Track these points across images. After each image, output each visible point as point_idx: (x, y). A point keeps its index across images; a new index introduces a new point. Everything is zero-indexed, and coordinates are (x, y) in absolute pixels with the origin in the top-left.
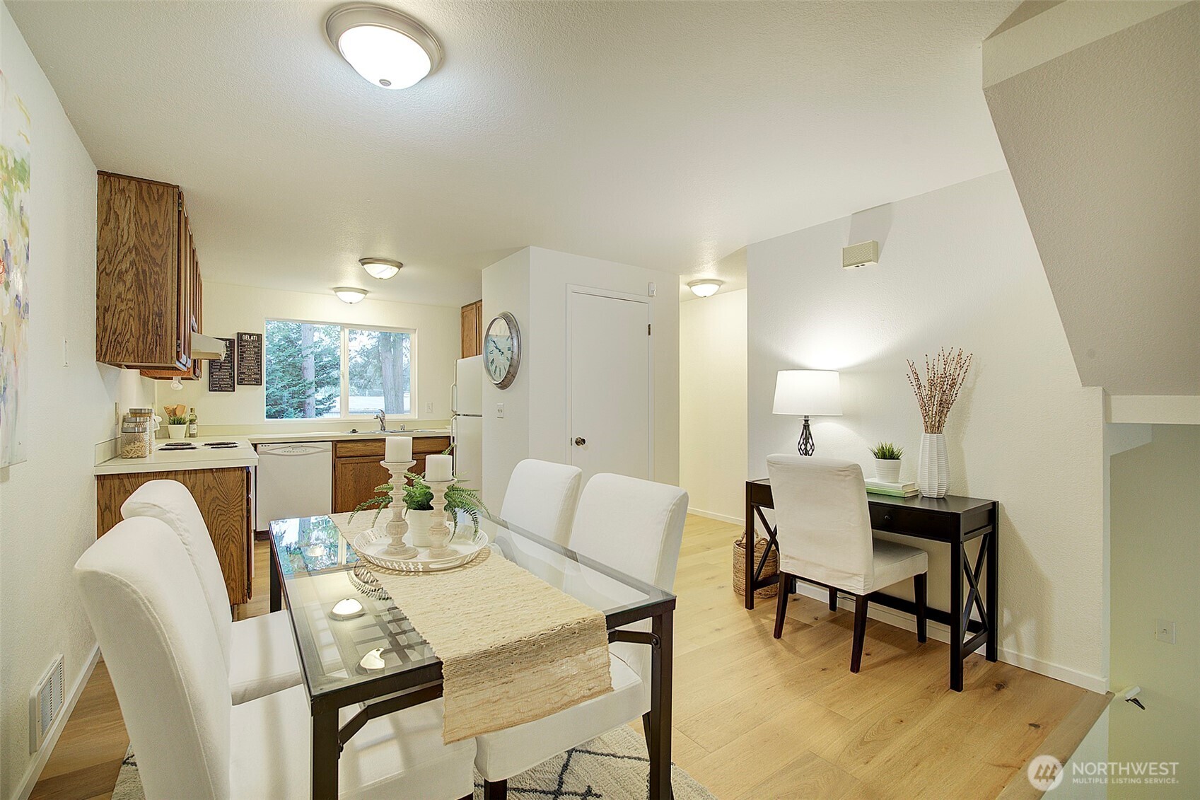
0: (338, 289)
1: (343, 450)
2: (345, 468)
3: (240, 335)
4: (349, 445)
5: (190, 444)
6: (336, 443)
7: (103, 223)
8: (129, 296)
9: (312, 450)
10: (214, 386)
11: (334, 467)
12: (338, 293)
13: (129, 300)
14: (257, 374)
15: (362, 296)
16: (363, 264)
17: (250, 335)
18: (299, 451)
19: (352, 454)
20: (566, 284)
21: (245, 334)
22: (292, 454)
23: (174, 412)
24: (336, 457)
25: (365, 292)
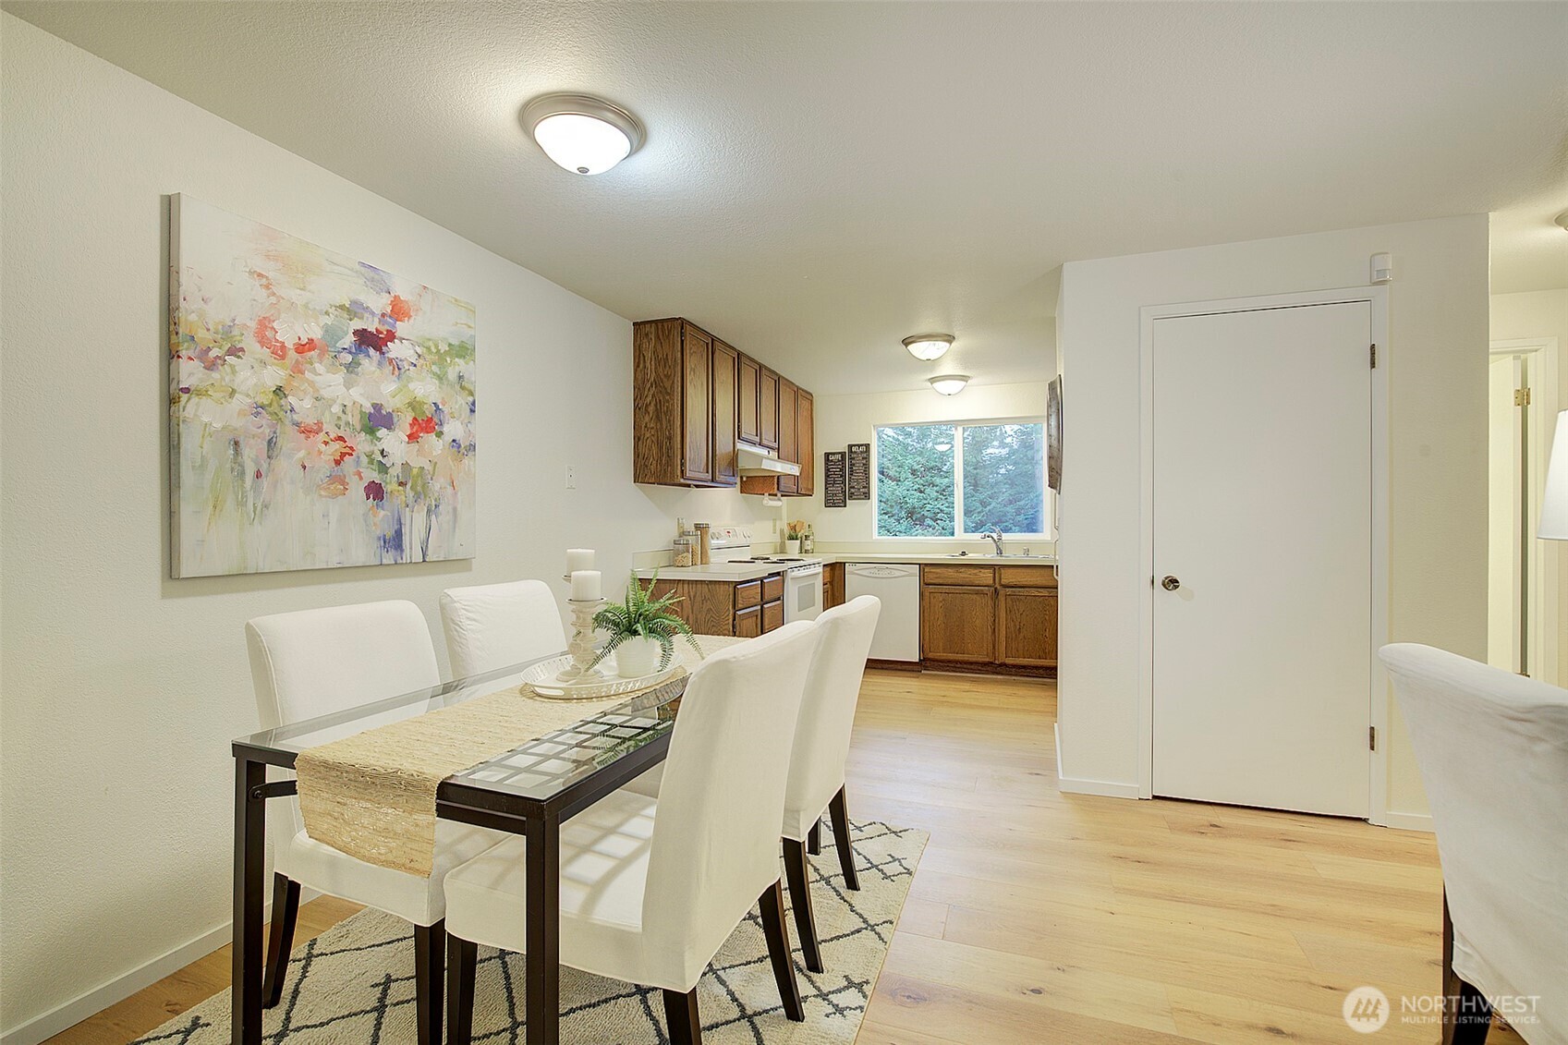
0: (932, 380)
1: (931, 576)
2: (934, 597)
3: (850, 447)
4: (938, 570)
5: (768, 559)
6: (923, 567)
7: (637, 366)
8: (652, 425)
9: (898, 574)
10: (830, 502)
11: (921, 595)
12: (934, 385)
13: (652, 428)
14: (864, 487)
15: (961, 384)
16: (907, 345)
17: (859, 446)
18: (885, 573)
19: (941, 582)
20: (1139, 308)
21: (855, 445)
22: (877, 576)
23: (794, 528)
24: (924, 584)
25: (964, 378)
